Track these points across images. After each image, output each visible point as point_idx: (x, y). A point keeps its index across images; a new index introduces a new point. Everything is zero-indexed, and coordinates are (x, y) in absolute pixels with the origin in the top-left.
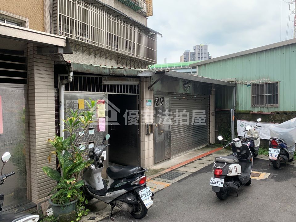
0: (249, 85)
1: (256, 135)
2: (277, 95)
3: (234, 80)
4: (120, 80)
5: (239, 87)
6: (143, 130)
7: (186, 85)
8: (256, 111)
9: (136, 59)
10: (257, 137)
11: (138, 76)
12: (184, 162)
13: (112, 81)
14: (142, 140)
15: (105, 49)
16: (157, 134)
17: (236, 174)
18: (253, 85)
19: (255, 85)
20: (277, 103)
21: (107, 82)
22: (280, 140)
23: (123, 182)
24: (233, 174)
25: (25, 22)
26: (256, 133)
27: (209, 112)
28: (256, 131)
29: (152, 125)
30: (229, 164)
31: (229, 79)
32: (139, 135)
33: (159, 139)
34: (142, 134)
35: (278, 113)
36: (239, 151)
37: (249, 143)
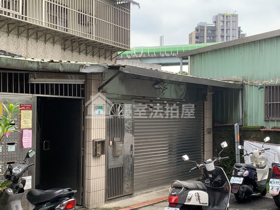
0: (261, 87)
1: (263, 162)
3: (241, 80)
4: (55, 78)
5: (247, 89)
6: (89, 149)
7: (157, 86)
8: (271, 126)
9: (94, 42)
10: (263, 166)
11: (80, 72)
12: (153, 201)
13: (43, 78)
14: (87, 164)
15: (42, 27)
16: (111, 157)
18: (266, 87)
19: (270, 87)
21: (36, 80)
23: (46, 206)
26: (263, 158)
27: (204, 127)
28: (262, 155)
29: (103, 143)
30: (188, 189)
31: (234, 77)
32: (84, 157)
33: (113, 164)
34: (87, 155)
36: (211, 176)
37: (247, 172)
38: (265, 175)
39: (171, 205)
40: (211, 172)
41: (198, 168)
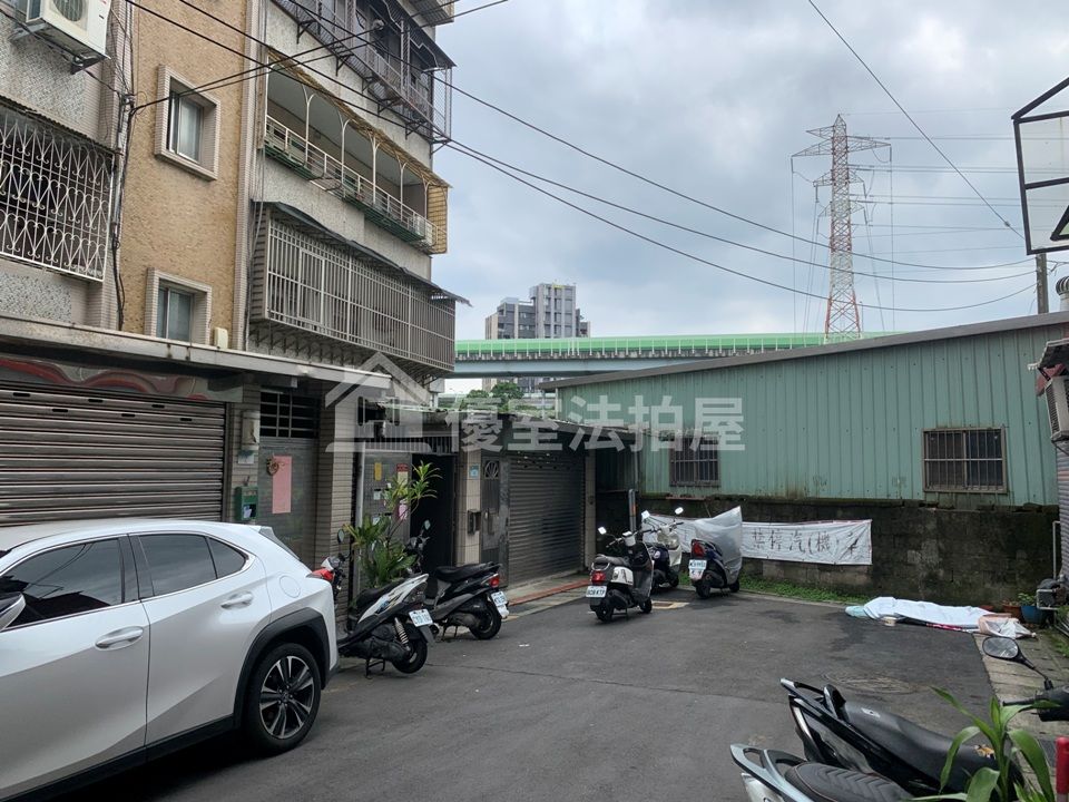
1: (675, 541)
2: (716, 462)
6: (463, 523)
8: (678, 493)
9: (408, 361)
10: (675, 546)
14: (459, 543)
15: (347, 343)
16: (485, 535)
17: (623, 581)
20: (716, 478)
22: (707, 545)
23: (465, 584)
24: (620, 580)
25: (205, 293)
26: (675, 536)
27: (584, 495)
28: (675, 532)
29: (478, 514)
30: (614, 565)
32: (455, 534)
33: (488, 544)
34: (460, 531)
35: (717, 498)
36: (631, 552)
37: (658, 553)
38: (677, 558)
39: (595, 583)
40: (631, 548)
41: (616, 542)
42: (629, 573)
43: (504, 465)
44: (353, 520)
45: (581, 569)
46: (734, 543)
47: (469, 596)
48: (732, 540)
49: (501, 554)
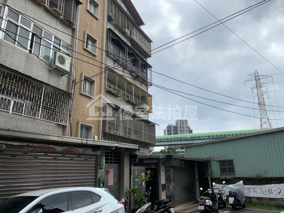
0: (217, 161)
1: (224, 192)
2: (233, 167)
3: (208, 158)
4: (150, 160)
5: (212, 162)
6: (161, 188)
7: (181, 162)
8: (223, 177)
10: (224, 193)
11: (159, 158)
13: (147, 161)
14: (160, 194)
16: (167, 191)
17: (209, 204)
18: (220, 161)
19: (221, 161)
20: (234, 172)
21: (145, 161)
22: (233, 192)
24: (208, 204)
25: (92, 127)
26: (223, 190)
29: (165, 185)
30: (206, 199)
31: (205, 157)
32: (159, 191)
33: (168, 194)
34: (160, 190)
35: (235, 178)
36: (210, 195)
37: (219, 196)
38: (225, 197)
39: (201, 205)
40: (210, 194)
41: (206, 192)
42: (211, 202)
43: (171, 170)
44: (130, 187)
45: (196, 201)
46: (242, 192)
47: (163, 209)
48: (241, 191)
49: (172, 197)
